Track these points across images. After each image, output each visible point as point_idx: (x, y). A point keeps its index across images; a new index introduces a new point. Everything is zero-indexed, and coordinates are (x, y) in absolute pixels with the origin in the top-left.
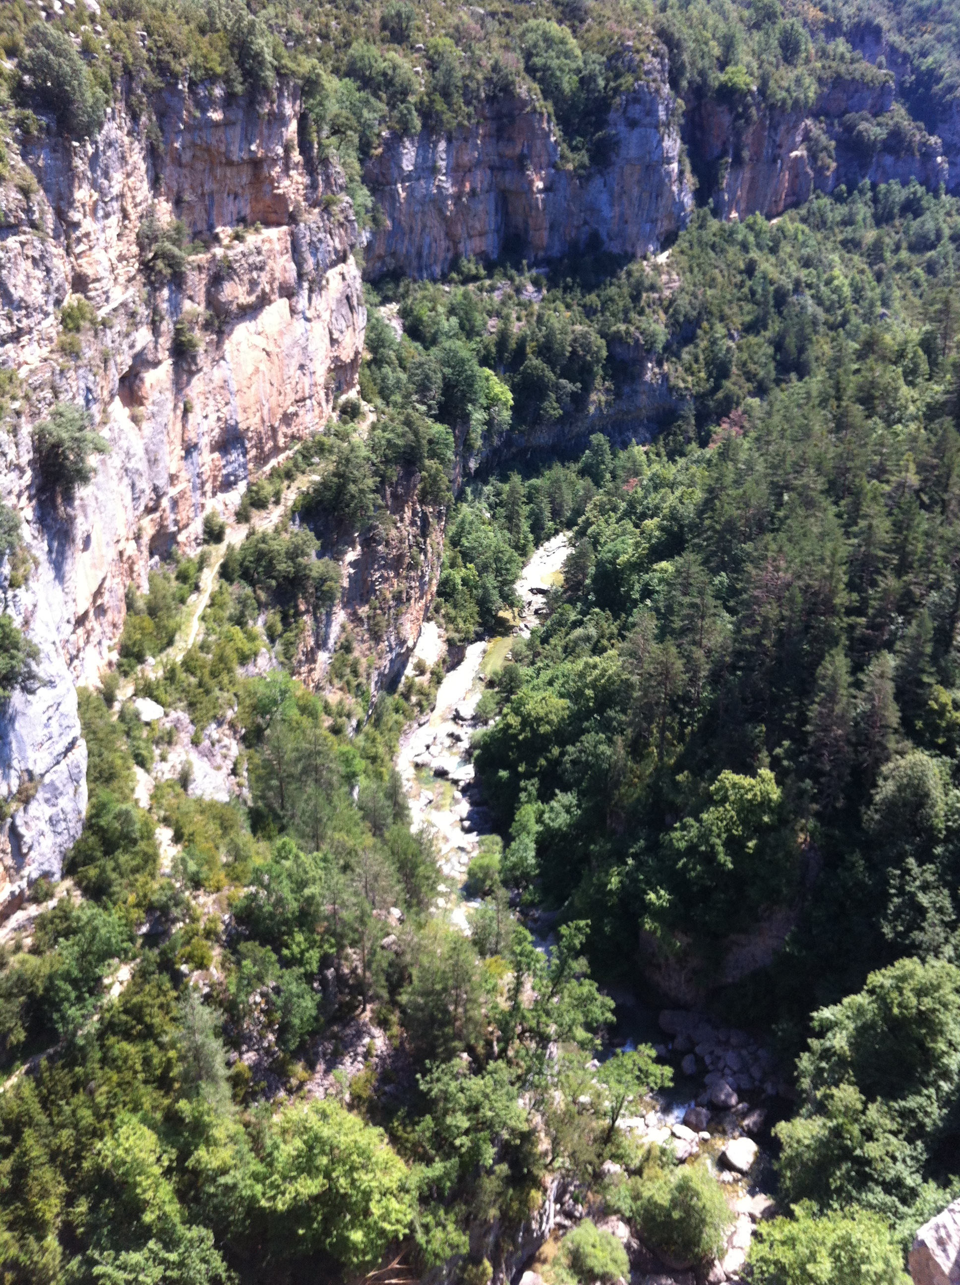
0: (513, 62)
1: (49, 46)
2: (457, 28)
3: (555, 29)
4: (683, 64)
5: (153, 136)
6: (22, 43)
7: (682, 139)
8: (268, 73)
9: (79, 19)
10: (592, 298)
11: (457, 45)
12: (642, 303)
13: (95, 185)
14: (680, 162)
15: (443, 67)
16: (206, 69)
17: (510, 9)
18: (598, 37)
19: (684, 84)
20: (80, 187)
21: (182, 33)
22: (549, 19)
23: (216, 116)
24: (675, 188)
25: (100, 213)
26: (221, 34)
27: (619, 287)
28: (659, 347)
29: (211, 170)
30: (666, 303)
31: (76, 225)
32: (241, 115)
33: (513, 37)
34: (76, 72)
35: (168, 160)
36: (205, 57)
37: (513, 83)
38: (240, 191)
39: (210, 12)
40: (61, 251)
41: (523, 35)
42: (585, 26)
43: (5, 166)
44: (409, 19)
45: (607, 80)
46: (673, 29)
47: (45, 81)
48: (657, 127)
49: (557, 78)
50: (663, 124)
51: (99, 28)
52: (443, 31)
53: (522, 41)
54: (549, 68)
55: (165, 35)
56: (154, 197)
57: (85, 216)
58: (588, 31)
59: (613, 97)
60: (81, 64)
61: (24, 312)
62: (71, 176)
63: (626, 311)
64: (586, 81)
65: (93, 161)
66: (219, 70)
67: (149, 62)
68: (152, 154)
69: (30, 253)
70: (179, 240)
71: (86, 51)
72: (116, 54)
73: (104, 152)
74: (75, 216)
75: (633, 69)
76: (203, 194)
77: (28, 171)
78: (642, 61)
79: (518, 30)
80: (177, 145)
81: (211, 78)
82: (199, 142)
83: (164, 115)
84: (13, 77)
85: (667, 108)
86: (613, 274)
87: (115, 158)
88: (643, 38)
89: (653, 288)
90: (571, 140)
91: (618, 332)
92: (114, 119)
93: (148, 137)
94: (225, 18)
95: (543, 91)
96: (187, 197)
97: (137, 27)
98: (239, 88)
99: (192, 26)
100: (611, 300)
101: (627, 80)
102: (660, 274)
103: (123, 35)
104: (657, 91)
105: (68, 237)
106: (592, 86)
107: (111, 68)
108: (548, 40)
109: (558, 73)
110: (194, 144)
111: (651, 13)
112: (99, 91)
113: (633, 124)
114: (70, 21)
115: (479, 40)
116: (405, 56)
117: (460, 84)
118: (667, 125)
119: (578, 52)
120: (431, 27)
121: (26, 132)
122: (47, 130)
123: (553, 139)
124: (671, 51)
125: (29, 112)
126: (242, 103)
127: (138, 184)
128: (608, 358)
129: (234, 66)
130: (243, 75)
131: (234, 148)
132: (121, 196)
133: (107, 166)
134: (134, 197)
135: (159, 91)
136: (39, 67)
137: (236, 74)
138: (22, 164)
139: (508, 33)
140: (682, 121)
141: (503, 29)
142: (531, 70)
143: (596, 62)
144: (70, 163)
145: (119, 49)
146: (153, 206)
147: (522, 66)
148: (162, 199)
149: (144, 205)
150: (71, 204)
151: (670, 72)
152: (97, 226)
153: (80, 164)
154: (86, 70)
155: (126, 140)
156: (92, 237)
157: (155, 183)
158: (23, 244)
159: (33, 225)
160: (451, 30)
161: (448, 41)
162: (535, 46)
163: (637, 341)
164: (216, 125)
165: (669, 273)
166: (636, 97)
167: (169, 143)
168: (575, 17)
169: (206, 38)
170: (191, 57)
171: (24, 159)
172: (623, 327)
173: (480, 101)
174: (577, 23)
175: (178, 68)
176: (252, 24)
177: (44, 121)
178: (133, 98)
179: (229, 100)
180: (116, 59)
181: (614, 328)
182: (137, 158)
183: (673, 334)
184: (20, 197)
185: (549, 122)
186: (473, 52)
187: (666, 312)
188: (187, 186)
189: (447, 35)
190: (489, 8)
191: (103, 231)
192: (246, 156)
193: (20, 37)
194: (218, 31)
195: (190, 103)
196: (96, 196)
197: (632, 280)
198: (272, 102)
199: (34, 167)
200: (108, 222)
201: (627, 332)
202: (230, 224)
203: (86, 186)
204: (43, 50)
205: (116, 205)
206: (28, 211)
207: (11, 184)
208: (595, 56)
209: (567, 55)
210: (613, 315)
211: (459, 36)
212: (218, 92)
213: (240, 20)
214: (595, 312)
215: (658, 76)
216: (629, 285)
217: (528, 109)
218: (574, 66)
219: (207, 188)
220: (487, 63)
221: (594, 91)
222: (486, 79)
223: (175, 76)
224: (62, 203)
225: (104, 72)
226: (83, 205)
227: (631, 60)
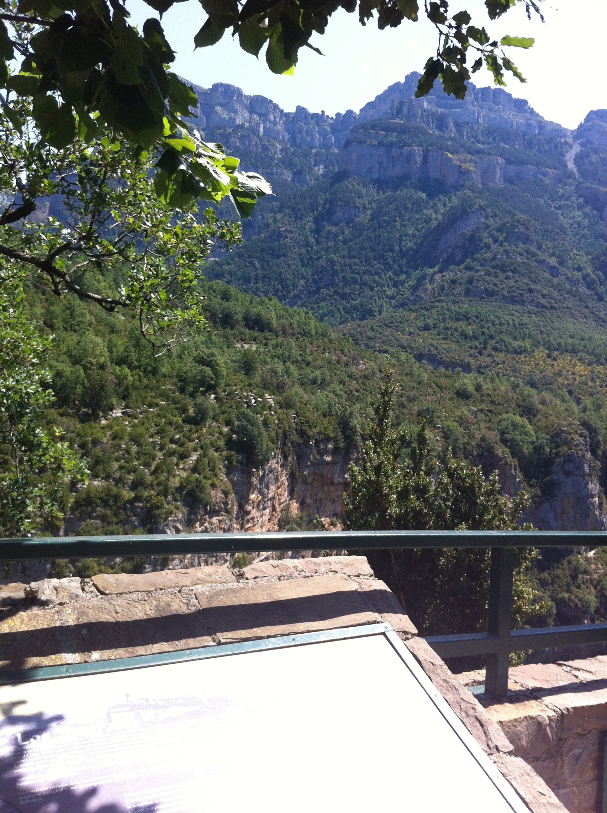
0: (493, 436)
1: (249, 421)
2: (461, 418)
3: (518, 419)
4: (599, 441)
5: (294, 468)
6: (234, 419)
7: (600, 484)
8: (358, 437)
9: (264, 408)
10: (545, 575)
11: (461, 426)
12: (579, 581)
13: (261, 492)
14: (599, 497)
15: (452, 438)
16: (325, 434)
17: (491, 409)
18: (545, 425)
19: (600, 453)
20: (253, 493)
21: (314, 416)
22: (514, 414)
23: (328, 459)
24: (597, 513)
25: (261, 507)
26: (335, 417)
27: (563, 570)
28: (592, 610)
29: (322, 487)
30: (595, 582)
31: (249, 513)
32: (341, 459)
33: (493, 423)
34: (260, 434)
35: (300, 481)
36: (325, 428)
37: (494, 447)
38: (336, 499)
39: (330, 407)
40: (238, 527)
41: (500, 422)
42: (537, 419)
43: (218, 479)
44: (433, 412)
45: (551, 449)
46: (591, 422)
47: (243, 438)
48: (583, 476)
49: (520, 446)
50: (588, 475)
51: (273, 413)
52: (453, 419)
53: (499, 426)
54: (515, 441)
55: (306, 417)
56: (290, 500)
57: (253, 508)
58: (538, 421)
59: (555, 458)
60: (263, 429)
61: (214, 559)
62: (249, 487)
63: (568, 585)
64: (538, 449)
65: (262, 479)
66: (332, 435)
67: (296, 430)
68: (292, 477)
69: (223, 526)
70: (301, 524)
71: (266, 423)
72: (280, 425)
73: (268, 475)
74: (249, 508)
75: (567, 443)
76: (316, 500)
77: (229, 482)
78: (572, 439)
79: (496, 419)
80: (306, 473)
81: (328, 439)
82: (317, 472)
83: (300, 457)
84: (227, 435)
85: (590, 466)
86: (559, 562)
87: (272, 478)
88: (573, 426)
89: (585, 572)
90: (529, 480)
91: (564, 598)
92: (275, 458)
93: (291, 468)
94: (337, 409)
95: (511, 453)
96: (308, 501)
97: (292, 413)
98: (342, 445)
99: (320, 412)
100: (558, 577)
101: (564, 449)
102: (590, 564)
103: (285, 416)
104: (583, 456)
105: (243, 519)
106: (542, 451)
107: (277, 432)
108: (515, 425)
109: (521, 444)
110: (314, 473)
111: (576, 412)
112: (270, 443)
113: (568, 474)
114: (259, 409)
115: (474, 424)
116: (431, 431)
117: (462, 447)
118: (591, 476)
119: (533, 432)
120: (446, 416)
121: (230, 463)
122: (241, 462)
123: (518, 480)
124: (590, 434)
125: (233, 453)
126: (342, 452)
127: (283, 493)
128: (556, 615)
129: (340, 433)
130: (344, 438)
131: (336, 476)
132: (273, 498)
133: (268, 482)
134: (280, 500)
135: (300, 444)
136: (242, 431)
137: (341, 437)
138: (226, 479)
139: (490, 421)
140: (600, 474)
141: (487, 418)
142: (504, 441)
143: (544, 439)
144: (250, 479)
145: (282, 423)
146: (289, 504)
147: (499, 438)
148: (294, 501)
149: (284, 504)
150: (247, 501)
151: (591, 446)
152: (258, 514)
153: (255, 480)
154: (265, 434)
155: (280, 469)
156: (256, 520)
157: (291, 493)
158: (220, 521)
159: (227, 512)
160: (457, 418)
161: (455, 424)
162: (507, 428)
163: (576, 605)
164: (327, 463)
165: (596, 564)
166: (570, 459)
167: (301, 472)
168: (530, 414)
169: (326, 419)
170: (318, 428)
171: (227, 477)
172: (566, 595)
173: (473, 457)
174: (531, 417)
175: (311, 433)
176: (351, 413)
177: (240, 458)
178: (286, 448)
179: (336, 450)
180: (280, 428)
181: (560, 596)
182: (284, 479)
183: (601, 603)
184: (222, 496)
185: (515, 470)
186: (470, 430)
187: (595, 589)
188: (308, 495)
189: (454, 421)
190: (479, 407)
191: (261, 516)
192: (341, 480)
193: (233, 417)
194: (333, 415)
195: (315, 451)
196: (260, 498)
197: (571, 566)
198: (358, 453)
199: (232, 481)
200: (264, 512)
201: (570, 599)
202: (330, 517)
203: (256, 492)
204: (245, 423)
205: (269, 503)
206: (226, 504)
207: (219, 489)
208: (543, 435)
209: (526, 434)
210: (559, 587)
211: (462, 421)
212: (330, 446)
213: (345, 410)
214: (547, 584)
215: (583, 448)
216: (570, 569)
217: (503, 462)
218: (530, 440)
219: (319, 496)
220: (478, 436)
221: (543, 454)
222: (477, 445)
223: (309, 438)
224: (243, 501)
225: (273, 434)
226: (253, 502)
227: (566, 438)
